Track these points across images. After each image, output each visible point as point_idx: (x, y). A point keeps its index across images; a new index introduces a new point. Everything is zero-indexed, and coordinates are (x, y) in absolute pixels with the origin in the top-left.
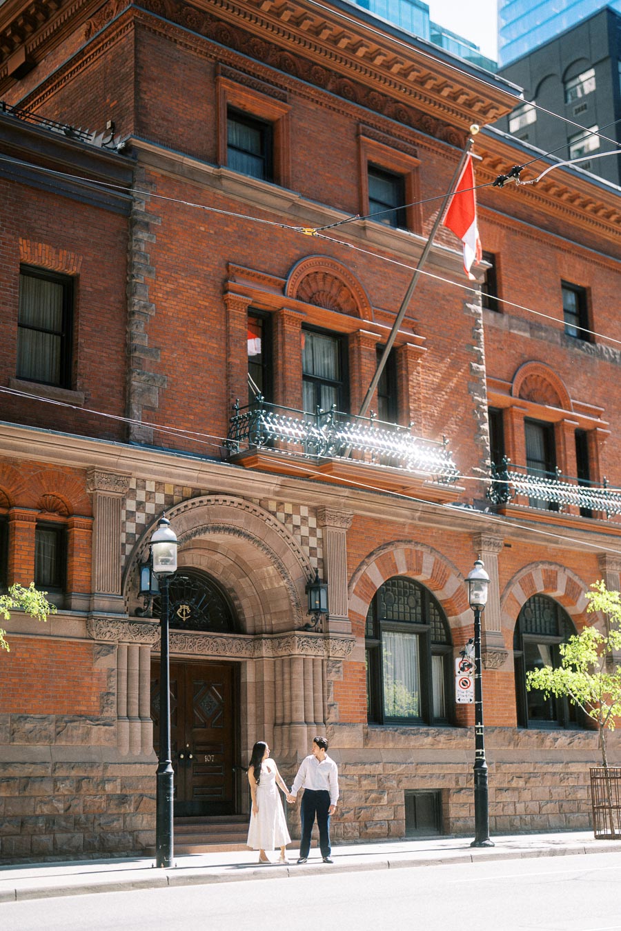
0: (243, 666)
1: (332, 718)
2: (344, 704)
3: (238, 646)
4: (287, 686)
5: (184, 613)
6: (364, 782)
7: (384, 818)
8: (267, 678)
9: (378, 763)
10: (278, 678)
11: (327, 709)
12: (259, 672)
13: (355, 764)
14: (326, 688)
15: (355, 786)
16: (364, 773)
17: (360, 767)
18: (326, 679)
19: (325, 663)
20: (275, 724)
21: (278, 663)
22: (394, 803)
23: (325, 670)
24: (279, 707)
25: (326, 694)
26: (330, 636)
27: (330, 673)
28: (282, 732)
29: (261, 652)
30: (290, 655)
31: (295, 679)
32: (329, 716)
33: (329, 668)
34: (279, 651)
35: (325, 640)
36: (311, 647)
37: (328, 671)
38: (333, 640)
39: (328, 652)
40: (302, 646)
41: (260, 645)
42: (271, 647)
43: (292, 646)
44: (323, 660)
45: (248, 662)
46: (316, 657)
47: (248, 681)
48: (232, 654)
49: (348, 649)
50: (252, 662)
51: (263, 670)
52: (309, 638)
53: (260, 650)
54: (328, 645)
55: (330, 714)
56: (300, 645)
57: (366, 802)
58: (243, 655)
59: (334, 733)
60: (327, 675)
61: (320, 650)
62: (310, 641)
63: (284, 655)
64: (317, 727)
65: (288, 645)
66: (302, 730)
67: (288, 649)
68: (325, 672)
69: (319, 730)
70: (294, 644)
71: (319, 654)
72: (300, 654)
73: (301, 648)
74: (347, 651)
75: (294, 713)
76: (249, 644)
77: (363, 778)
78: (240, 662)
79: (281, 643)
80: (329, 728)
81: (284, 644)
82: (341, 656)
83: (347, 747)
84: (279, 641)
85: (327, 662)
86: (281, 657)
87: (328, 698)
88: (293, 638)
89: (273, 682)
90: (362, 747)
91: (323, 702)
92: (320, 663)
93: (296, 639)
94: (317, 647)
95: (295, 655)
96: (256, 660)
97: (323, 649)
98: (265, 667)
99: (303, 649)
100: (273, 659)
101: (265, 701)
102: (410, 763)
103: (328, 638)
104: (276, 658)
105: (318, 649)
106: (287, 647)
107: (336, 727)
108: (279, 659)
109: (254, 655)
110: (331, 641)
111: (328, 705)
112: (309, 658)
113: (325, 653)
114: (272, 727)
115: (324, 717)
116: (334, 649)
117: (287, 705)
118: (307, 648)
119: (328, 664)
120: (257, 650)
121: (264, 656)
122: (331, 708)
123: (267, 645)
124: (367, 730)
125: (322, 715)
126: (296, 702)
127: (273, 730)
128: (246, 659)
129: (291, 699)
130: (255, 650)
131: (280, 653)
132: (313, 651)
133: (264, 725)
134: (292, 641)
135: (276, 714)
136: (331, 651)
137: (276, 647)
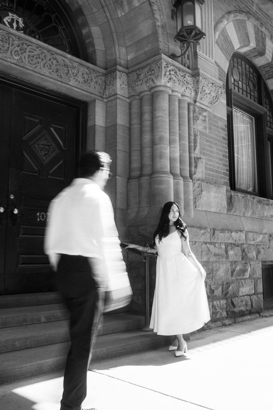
0: (90, 108)
1: (200, 173)
2: (209, 160)
3: (86, 76)
4: (147, 129)
5: (15, 25)
6: (231, 253)
7: (247, 293)
8: (121, 120)
9: (241, 231)
10: (135, 121)
11: (194, 162)
12: (110, 114)
13: (223, 230)
14: (192, 137)
15: (223, 257)
16: (230, 241)
17: (227, 234)
18: (192, 126)
19: (192, 107)
20: (129, 178)
21: (135, 103)
22: (255, 276)
23: (192, 115)
24: (135, 157)
25: (192, 144)
26: (200, 72)
27: (197, 120)
28: (140, 187)
29: (115, 87)
30: (152, 88)
31: (159, 118)
32: (196, 170)
33: (196, 114)
34: (138, 85)
35: (194, 78)
36: (179, 80)
37: (195, 118)
38: (204, 78)
39: (197, 93)
40: (170, 75)
41: (114, 79)
42: (127, 84)
43: (157, 73)
44: (189, 104)
45: (97, 101)
46: (182, 97)
47: (96, 124)
48: (77, 83)
49: (217, 96)
50: (102, 103)
51: (116, 111)
52: (178, 69)
53: (113, 85)
54: (197, 85)
55: (197, 169)
56: (168, 72)
57: (232, 275)
58: (92, 90)
59: (202, 191)
60: (193, 122)
61: (188, 88)
62: (178, 72)
63: (143, 90)
64: (184, 181)
65: (151, 75)
66: (168, 181)
67: (150, 79)
68: (192, 118)
69: (186, 186)
70: (160, 69)
71: (187, 94)
72: (166, 85)
73: (168, 77)
74: (215, 98)
75: (157, 159)
76: (99, 77)
77: (229, 248)
78: (87, 103)
79: (141, 74)
80: (196, 185)
81: (145, 74)
82: (206, 104)
83: (213, 210)
84: (137, 74)
85: (194, 108)
86: (138, 95)
87: (195, 149)
88: (158, 62)
89: (128, 127)
90: (225, 212)
91: (189, 153)
92: (186, 106)
93: (163, 63)
94: (185, 82)
95: (160, 87)
96: (107, 99)
97: (191, 88)
98: (118, 107)
99: (170, 79)
100: (128, 99)
101: (118, 148)
102: (266, 234)
103: (198, 75)
104: (132, 97)
105: (186, 86)
106: (149, 77)
107: (204, 184)
108: (136, 98)
109: (105, 93)
110: (201, 78)
111: (195, 157)
112: (175, 95)
113: (193, 94)
114: (126, 182)
115: (190, 171)
116: (203, 91)
117: (147, 151)
118: (174, 80)
119: (195, 110)
120: (109, 85)
121: (118, 93)
122: (198, 161)
123: (122, 79)
124: (230, 194)
125: (188, 169)
126: (160, 145)
127: (127, 185)
128: (96, 96)
129: (153, 143)
130: (106, 86)
131: (139, 89)
132: (180, 86)
133: (116, 178)
134: (157, 67)
135: (131, 166)
136: (199, 92)
137: (134, 82)
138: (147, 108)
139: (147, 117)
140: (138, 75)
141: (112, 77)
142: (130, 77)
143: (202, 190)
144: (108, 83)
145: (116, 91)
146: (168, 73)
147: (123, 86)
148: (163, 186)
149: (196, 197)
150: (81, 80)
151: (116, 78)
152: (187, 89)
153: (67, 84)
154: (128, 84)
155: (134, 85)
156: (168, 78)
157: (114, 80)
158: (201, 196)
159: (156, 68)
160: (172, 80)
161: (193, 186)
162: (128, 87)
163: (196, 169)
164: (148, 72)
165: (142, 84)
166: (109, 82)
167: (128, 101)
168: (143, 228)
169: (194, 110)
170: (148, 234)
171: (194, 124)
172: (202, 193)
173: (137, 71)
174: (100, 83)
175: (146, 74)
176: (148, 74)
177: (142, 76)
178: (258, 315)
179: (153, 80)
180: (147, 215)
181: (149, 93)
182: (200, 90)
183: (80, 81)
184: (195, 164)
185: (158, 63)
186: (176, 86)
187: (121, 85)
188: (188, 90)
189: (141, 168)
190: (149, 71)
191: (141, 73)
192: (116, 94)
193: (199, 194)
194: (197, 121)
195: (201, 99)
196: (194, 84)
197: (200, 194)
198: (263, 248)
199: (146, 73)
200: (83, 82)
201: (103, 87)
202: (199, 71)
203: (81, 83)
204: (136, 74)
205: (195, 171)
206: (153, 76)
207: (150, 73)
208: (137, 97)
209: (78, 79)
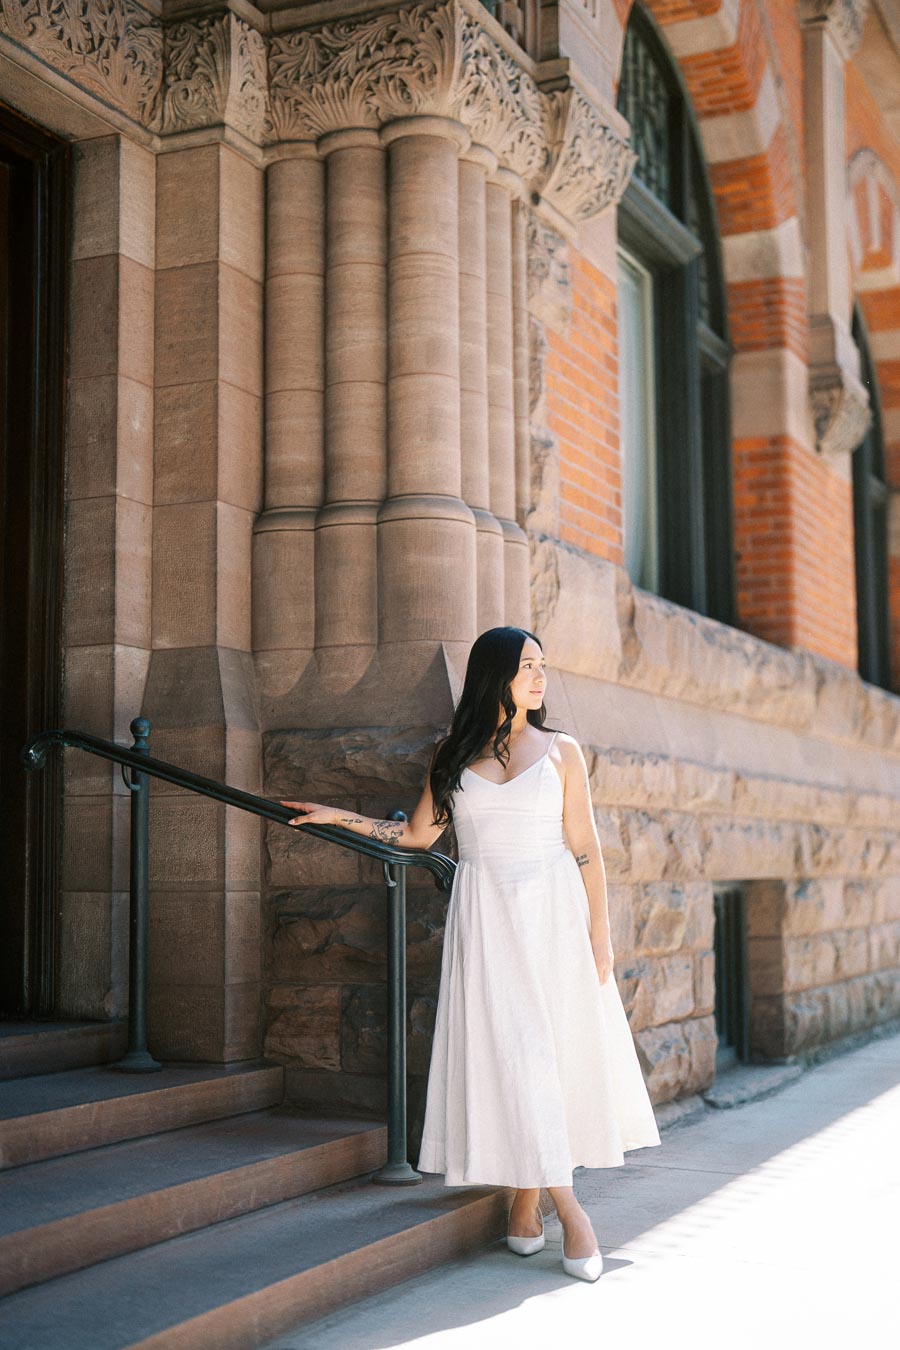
1: (548, 507)
2: (571, 453)
3: (95, 19)
6: (638, 847)
7: (675, 1011)
9: (664, 758)
10: (296, 258)
11: (530, 460)
12: (183, 213)
13: (617, 754)
14: (526, 352)
16: (635, 800)
17: (630, 771)
20: (263, 514)
21: (298, 175)
22: (696, 943)
23: (524, 256)
24: (295, 418)
26: (569, 74)
27: (541, 279)
28: (323, 554)
29: (216, 91)
30: (395, 121)
31: (426, 257)
32: (539, 495)
33: (540, 253)
34: (322, 99)
35: (543, 95)
36: (502, 101)
37: (534, 266)
38: (582, 103)
39: (549, 161)
40: (478, 73)
41: (213, 51)
42: (264, 82)
43: (426, 57)
44: (516, 205)
45: (125, 144)
46: (501, 172)
47: (123, 250)
48: (60, 46)
49: (610, 181)
50: (143, 154)
51: (218, 202)
52: (498, 50)
53: (209, 81)
54: (554, 127)
55: (541, 489)
56: (471, 60)
57: (638, 941)
58: (110, 87)
59: (559, 587)
60: (529, 286)
61: (525, 137)
62: (501, 64)
63: (345, 124)
64: (506, 541)
65: (395, 60)
66: (464, 539)
67: (391, 77)
68: (523, 268)
69: (511, 559)
70: (445, 42)
71: (517, 162)
72: (456, 117)
73: (469, 83)
74: (604, 188)
75: (417, 440)
76: (142, 31)
77: (633, 826)
78: (71, 146)
79: (342, 49)
80: (539, 558)
81: (362, 52)
82: (569, 213)
83: (582, 667)
84: (321, 45)
85: (530, 224)
86: (319, 141)
87: (533, 403)
88: (435, 10)
89: (256, 282)
90: (614, 678)
91: (517, 418)
92: (507, 210)
93: (457, 19)
94: (518, 112)
95: (434, 121)
96: (167, 142)
97: (534, 138)
98: (225, 185)
99: (476, 91)
100: (259, 152)
101: (222, 374)
102: (724, 769)
103: (562, 83)
104: (286, 146)
105: (522, 130)
106: (385, 71)
107: (563, 555)
108: (303, 153)
109: (159, 114)
110: (575, 98)
111: (533, 439)
112: (477, 163)
113: (538, 162)
114: (249, 527)
115: (518, 499)
116: (575, 157)
117: (361, 402)
118: (488, 99)
119: (535, 232)
120: (188, 78)
121: (228, 119)
122: (545, 457)
123: (248, 58)
124: (629, 598)
125: (513, 489)
126: (431, 377)
127: (253, 545)
128: (124, 119)
129: (391, 366)
130: (171, 79)
131: (326, 115)
132: (504, 125)
133: (216, 510)
134: (429, 30)
135: (272, 458)
136: (562, 160)
137: (302, 78)
138: (360, 207)
139: (360, 246)
140: (328, 55)
141: (202, 39)
142: (281, 52)
143: (558, 582)
144: (182, 67)
145: (223, 111)
146: (471, 68)
147: (250, 90)
148: (446, 561)
149: (539, 609)
150: (79, 36)
151: (227, 53)
152: (520, 141)
153: (19, 45)
154: (271, 86)
155: (305, 94)
156: (471, 87)
157: (218, 56)
158: (553, 608)
159: (422, 36)
160: (480, 98)
161: (532, 562)
162: (270, 95)
163: (537, 491)
164: (380, 48)
165: (344, 94)
166: (188, 63)
167: (262, 159)
168: (357, 738)
169: (531, 233)
170: (381, 769)
171: (533, 295)
172: (558, 593)
173: (320, 32)
174: (148, 64)
175: (367, 54)
176: (380, 55)
177: (347, 59)
178: (699, 1103)
179: (403, 85)
180: (362, 681)
181: (372, 139)
182: (565, 151)
183: (74, 42)
184: (536, 465)
185: (433, 15)
186: (488, 126)
187: (244, 84)
188: (522, 147)
189: (329, 470)
190: (384, 43)
191: (342, 45)
192: (222, 125)
193: (547, 596)
194: (541, 281)
195: (560, 188)
196: (542, 120)
197: (550, 599)
198: (719, 829)
199: (372, 49)
200: (83, 46)
201: (157, 83)
202: (568, 68)
203: (75, 49)
204: (312, 42)
205: (532, 499)
206: (404, 69)
207: (392, 52)
208: (311, 150)
209: (67, 30)
